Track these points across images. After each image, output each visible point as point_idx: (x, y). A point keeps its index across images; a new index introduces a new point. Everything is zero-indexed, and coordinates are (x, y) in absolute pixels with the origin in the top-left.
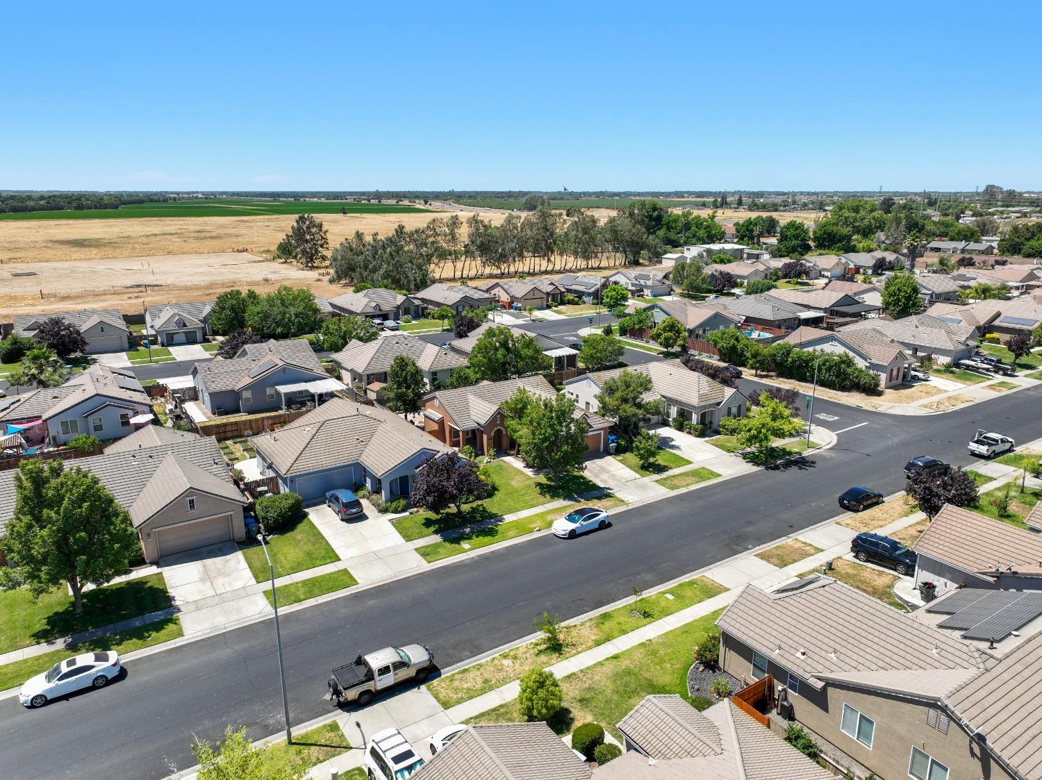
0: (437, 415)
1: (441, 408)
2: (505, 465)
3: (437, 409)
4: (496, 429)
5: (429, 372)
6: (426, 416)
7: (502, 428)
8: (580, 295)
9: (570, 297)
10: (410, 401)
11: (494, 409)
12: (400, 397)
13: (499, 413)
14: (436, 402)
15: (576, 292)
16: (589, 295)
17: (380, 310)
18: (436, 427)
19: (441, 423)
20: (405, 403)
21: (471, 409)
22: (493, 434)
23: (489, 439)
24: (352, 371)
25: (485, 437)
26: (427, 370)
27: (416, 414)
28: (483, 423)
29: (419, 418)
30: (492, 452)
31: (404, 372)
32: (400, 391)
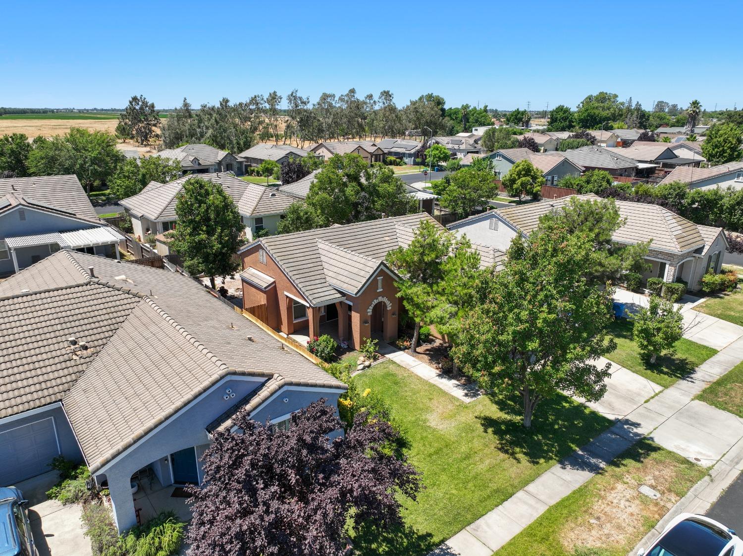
0: (264, 279)
1: (272, 265)
2: (400, 374)
3: (265, 269)
4: (376, 302)
5: (251, 218)
6: (244, 281)
7: (385, 300)
8: (400, 156)
9: (392, 158)
10: (215, 255)
11: (371, 265)
12: (197, 249)
13: (382, 273)
14: (261, 256)
15: (396, 154)
16: (410, 155)
17: (199, 164)
18: (262, 300)
19: (272, 292)
20: (206, 259)
21: (325, 265)
22: (370, 311)
23: (363, 322)
24: (142, 218)
25: (356, 317)
26: (248, 215)
27: (228, 278)
28: (352, 290)
29: (233, 285)
30: (370, 346)
31: (204, 206)
32: (197, 239)
